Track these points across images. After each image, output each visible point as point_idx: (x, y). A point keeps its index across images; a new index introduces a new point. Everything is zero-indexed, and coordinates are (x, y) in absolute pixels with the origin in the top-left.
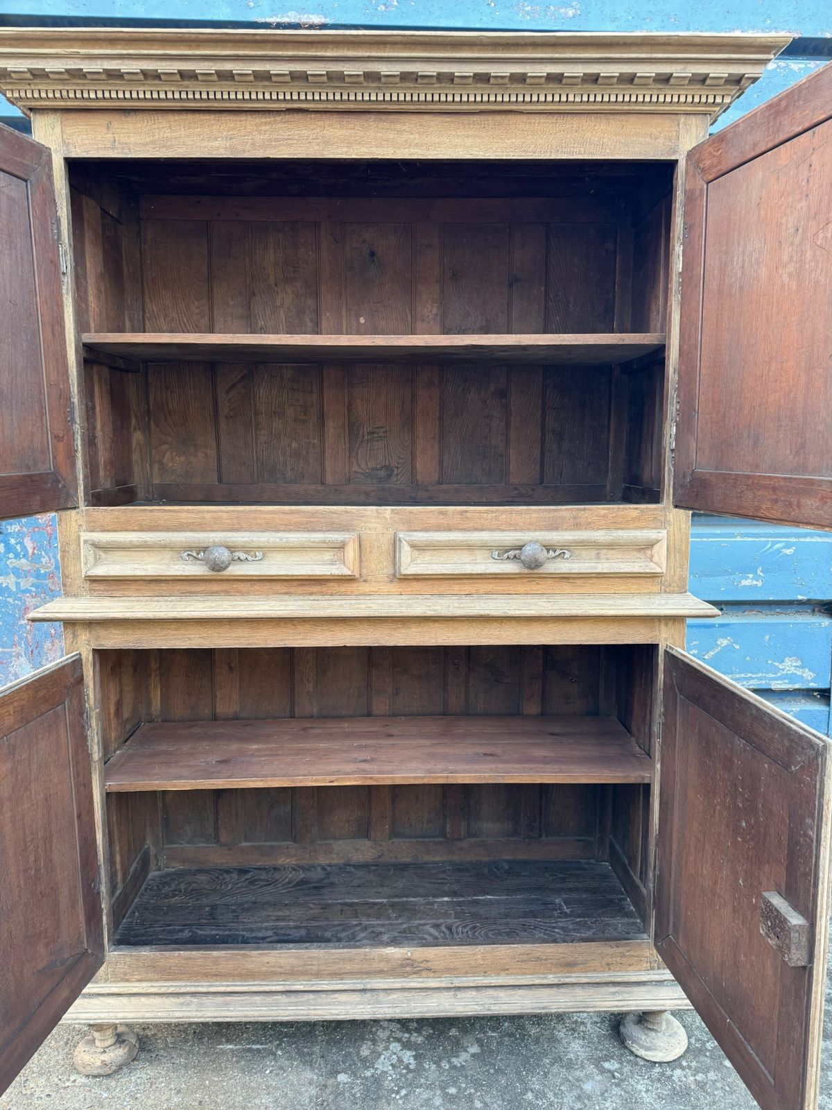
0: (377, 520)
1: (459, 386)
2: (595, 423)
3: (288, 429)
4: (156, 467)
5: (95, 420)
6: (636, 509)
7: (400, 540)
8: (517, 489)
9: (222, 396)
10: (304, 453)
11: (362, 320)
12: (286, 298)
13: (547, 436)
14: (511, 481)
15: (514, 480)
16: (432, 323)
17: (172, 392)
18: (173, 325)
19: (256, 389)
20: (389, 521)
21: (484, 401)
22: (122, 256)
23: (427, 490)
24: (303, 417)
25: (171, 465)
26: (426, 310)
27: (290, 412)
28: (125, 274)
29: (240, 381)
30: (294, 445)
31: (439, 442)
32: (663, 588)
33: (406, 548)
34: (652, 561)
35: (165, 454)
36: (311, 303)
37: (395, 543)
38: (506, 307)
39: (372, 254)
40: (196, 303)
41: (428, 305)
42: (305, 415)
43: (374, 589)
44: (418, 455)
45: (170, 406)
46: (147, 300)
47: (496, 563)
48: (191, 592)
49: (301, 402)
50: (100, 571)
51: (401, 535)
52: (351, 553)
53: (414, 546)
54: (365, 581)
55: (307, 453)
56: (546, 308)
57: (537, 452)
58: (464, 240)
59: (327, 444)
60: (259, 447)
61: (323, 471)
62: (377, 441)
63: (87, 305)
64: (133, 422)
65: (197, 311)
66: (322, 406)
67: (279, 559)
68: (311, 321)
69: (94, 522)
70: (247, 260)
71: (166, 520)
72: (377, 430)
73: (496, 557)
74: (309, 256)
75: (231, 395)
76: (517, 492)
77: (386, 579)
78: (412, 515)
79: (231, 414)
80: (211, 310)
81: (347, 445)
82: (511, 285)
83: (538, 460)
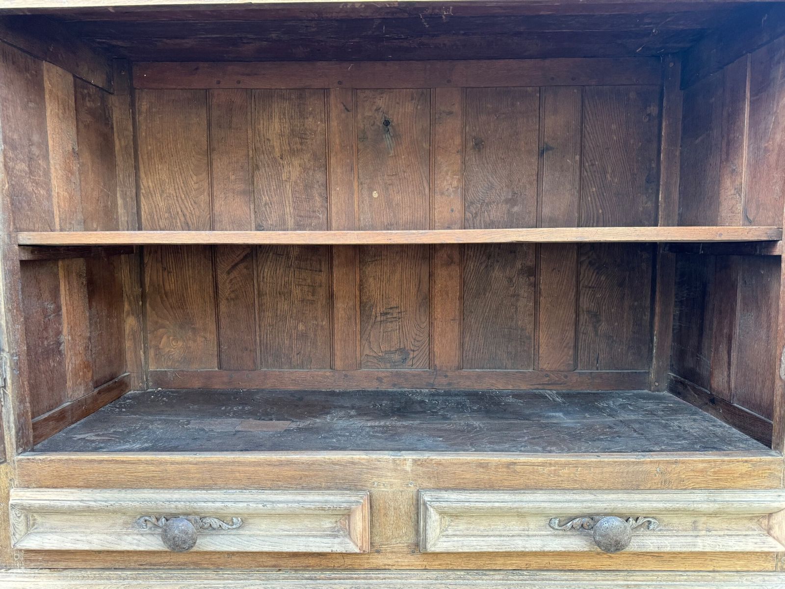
0: (394, 473)
1: (481, 263)
2: (636, 303)
3: (295, 311)
4: (152, 352)
5: (60, 324)
6: (746, 461)
7: (425, 504)
8: (547, 376)
9: (222, 277)
10: (312, 335)
11: (375, 195)
12: (292, 171)
13: (581, 317)
14: (541, 366)
15: (545, 365)
16: (452, 197)
17: (169, 272)
18: (170, 202)
19: (260, 268)
20: (410, 475)
21: (510, 280)
22: (112, 128)
23: (446, 376)
24: (310, 297)
25: (167, 350)
26: (445, 183)
27: (297, 292)
28: (117, 148)
29: (242, 261)
30: (301, 327)
31: (460, 324)
32: (779, 564)
33: (434, 517)
34: (769, 534)
35: (162, 338)
36: (319, 176)
37: (418, 509)
38: (535, 177)
39: (387, 123)
40: (195, 178)
41: (448, 178)
42: (313, 295)
43: (390, 562)
44: (436, 338)
45: (167, 287)
46: (142, 175)
47: (556, 536)
48: (151, 564)
49: (309, 281)
50: (33, 543)
51: (427, 497)
52: (359, 522)
53: (443, 513)
54: (378, 552)
55: (315, 335)
56: (581, 178)
57: (571, 334)
58: (489, 106)
59: (336, 326)
60: (262, 329)
61: (332, 355)
62: (392, 322)
63: (49, 191)
64: (126, 307)
65: (196, 186)
66: (331, 287)
67: (264, 527)
68: (320, 195)
69: (29, 475)
70: (250, 132)
71: (119, 474)
72: (391, 311)
73: (557, 527)
74: (318, 126)
75: (232, 276)
76: (548, 378)
77: (406, 549)
78: (440, 467)
79: (233, 295)
80: (211, 185)
81: (358, 327)
82: (541, 154)
83: (572, 344)
